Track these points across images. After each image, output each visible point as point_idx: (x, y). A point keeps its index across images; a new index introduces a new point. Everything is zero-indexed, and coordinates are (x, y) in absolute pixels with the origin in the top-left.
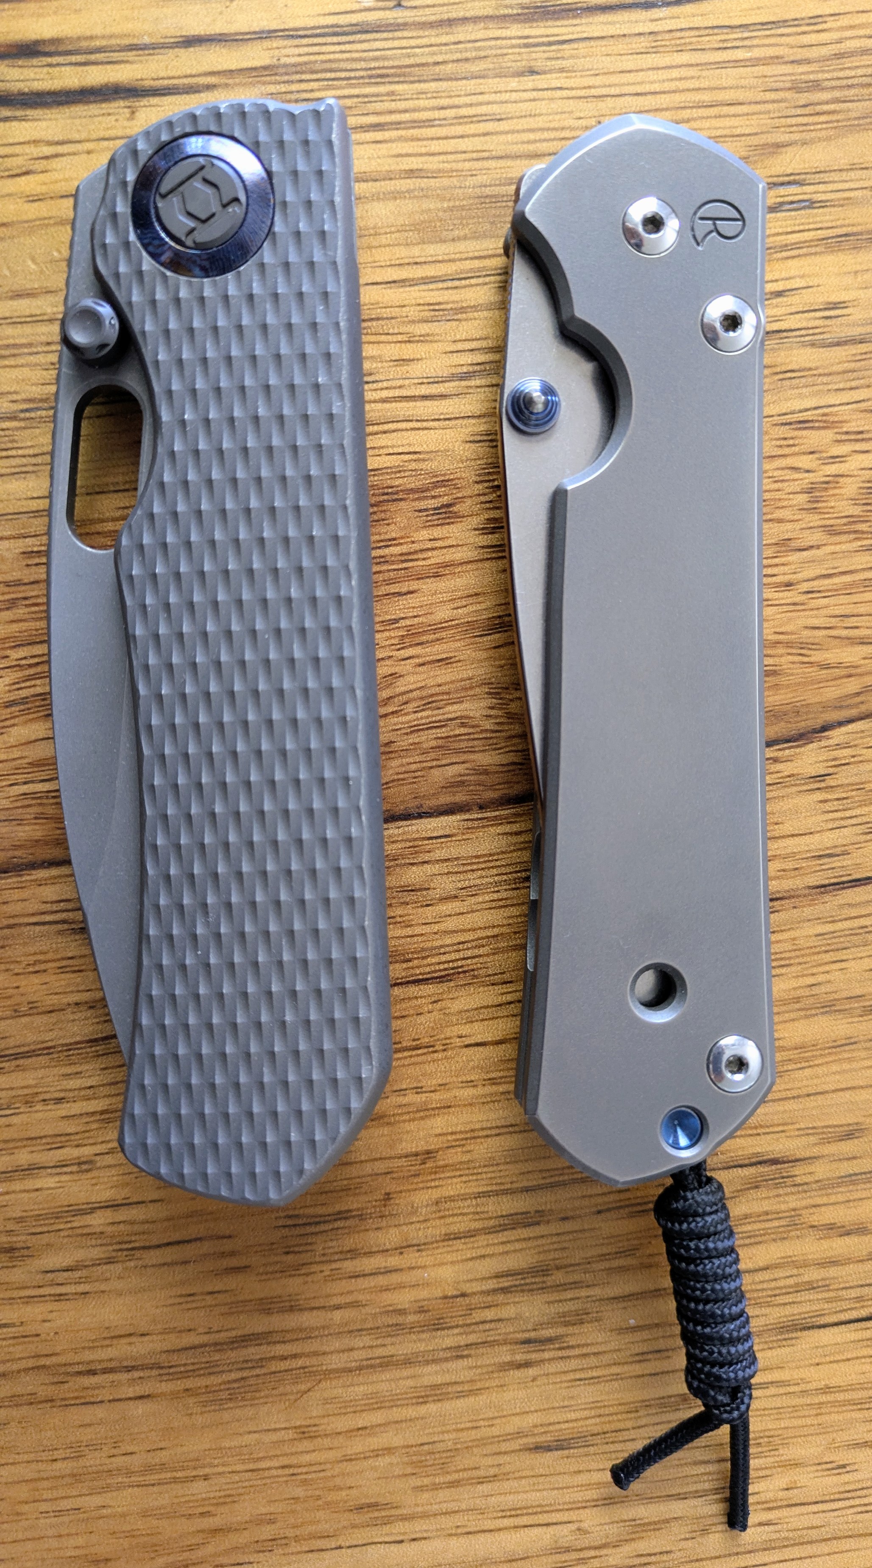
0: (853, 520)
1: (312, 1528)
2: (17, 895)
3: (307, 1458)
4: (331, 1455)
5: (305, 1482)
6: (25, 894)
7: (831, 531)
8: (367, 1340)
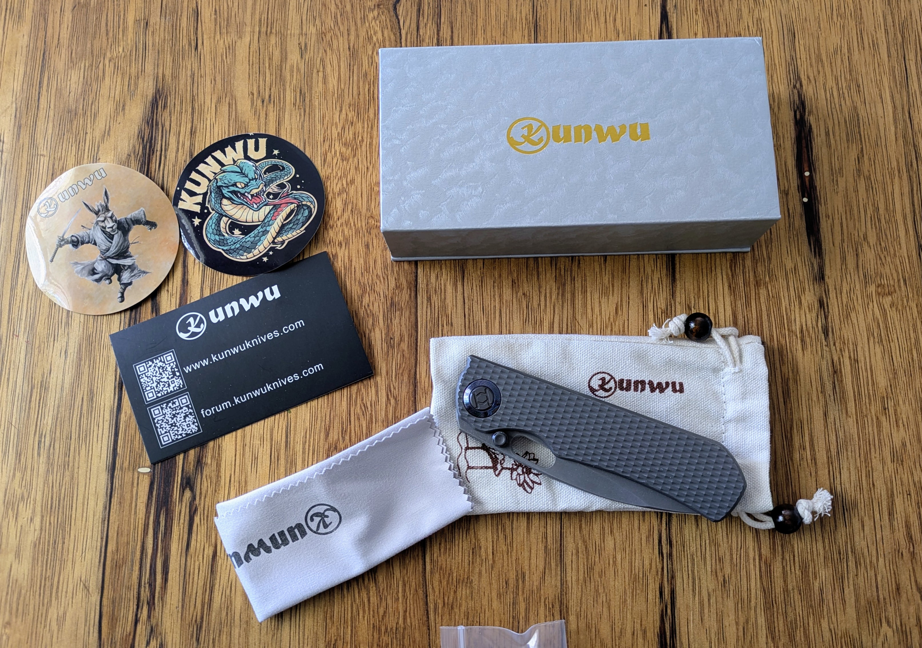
0: (352, 149)
1: (621, 327)
2: (423, 383)
3: (599, 326)
4: (599, 319)
5: (606, 327)
6: (423, 381)
7: (354, 156)
8: (565, 304)
